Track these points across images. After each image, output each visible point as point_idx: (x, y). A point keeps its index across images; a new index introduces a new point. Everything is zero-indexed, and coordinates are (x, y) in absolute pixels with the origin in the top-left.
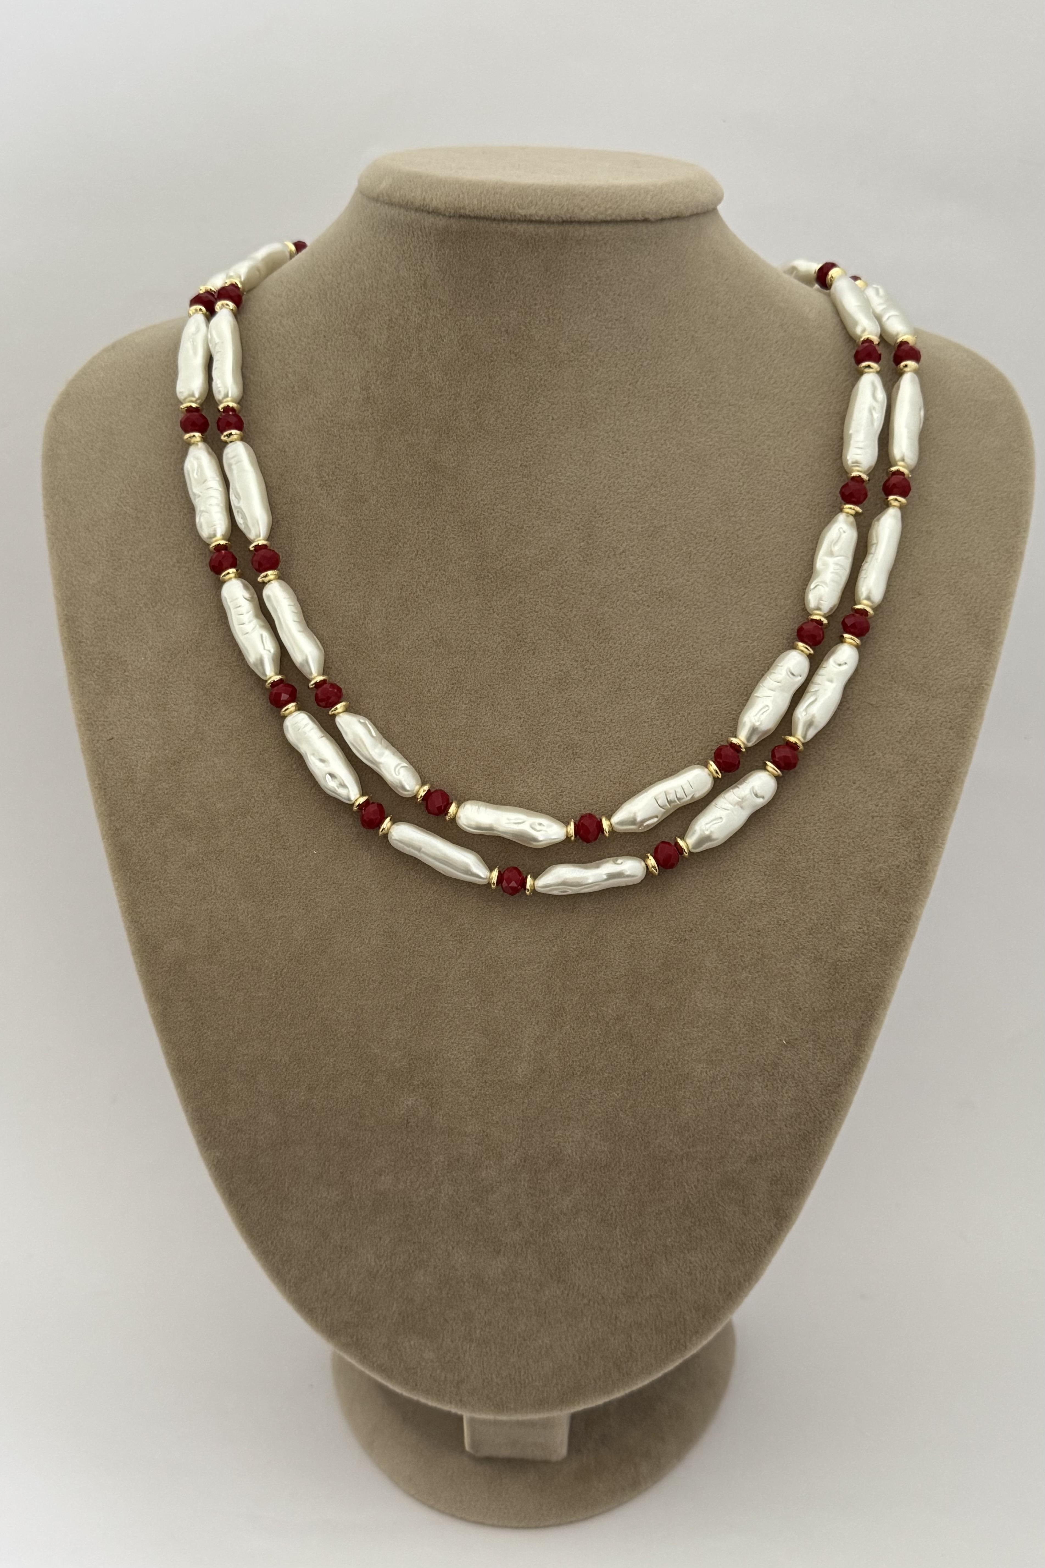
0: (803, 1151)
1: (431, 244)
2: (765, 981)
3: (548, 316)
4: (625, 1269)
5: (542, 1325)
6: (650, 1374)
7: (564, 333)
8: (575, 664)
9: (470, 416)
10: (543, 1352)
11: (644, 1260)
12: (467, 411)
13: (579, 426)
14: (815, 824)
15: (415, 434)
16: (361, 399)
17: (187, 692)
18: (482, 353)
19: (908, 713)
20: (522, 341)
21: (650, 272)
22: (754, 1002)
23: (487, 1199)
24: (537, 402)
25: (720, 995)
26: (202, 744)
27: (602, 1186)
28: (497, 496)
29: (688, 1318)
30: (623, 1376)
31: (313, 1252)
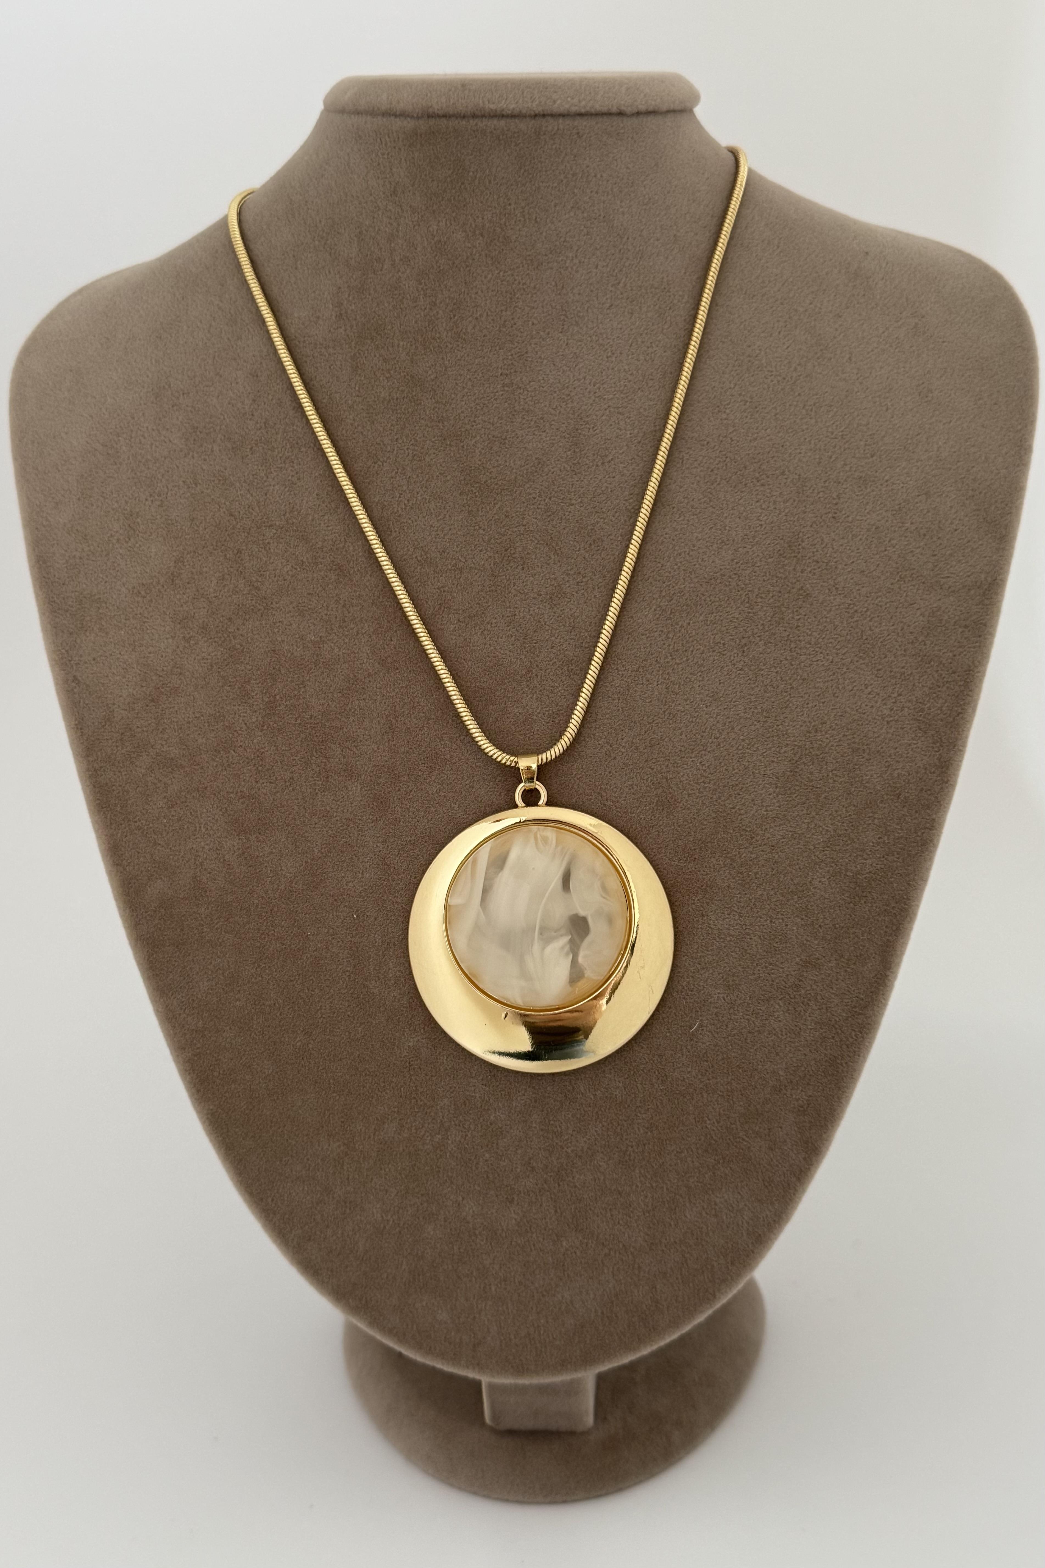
0: (829, 1078)
1: (400, 149)
2: (781, 898)
3: (524, 216)
4: (648, 1215)
5: (561, 1279)
6: (678, 1327)
7: (541, 233)
8: (567, 578)
9: (447, 325)
10: (563, 1308)
11: (666, 1203)
12: (443, 320)
13: (560, 330)
14: (826, 733)
15: (390, 349)
16: (333, 317)
17: (164, 626)
18: (457, 259)
19: (919, 613)
20: (498, 244)
21: (627, 168)
22: (771, 921)
23: (497, 1144)
24: (516, 307)
25: (734, 915)
26: (180, 679)
27: (619, 1125)
28: (478, 407)
29: (715, 1264)
30: (650, 1330)
31: (316, 1208)
